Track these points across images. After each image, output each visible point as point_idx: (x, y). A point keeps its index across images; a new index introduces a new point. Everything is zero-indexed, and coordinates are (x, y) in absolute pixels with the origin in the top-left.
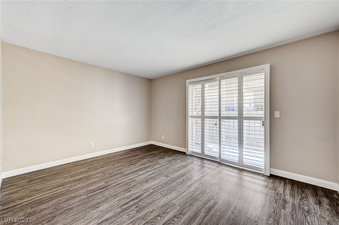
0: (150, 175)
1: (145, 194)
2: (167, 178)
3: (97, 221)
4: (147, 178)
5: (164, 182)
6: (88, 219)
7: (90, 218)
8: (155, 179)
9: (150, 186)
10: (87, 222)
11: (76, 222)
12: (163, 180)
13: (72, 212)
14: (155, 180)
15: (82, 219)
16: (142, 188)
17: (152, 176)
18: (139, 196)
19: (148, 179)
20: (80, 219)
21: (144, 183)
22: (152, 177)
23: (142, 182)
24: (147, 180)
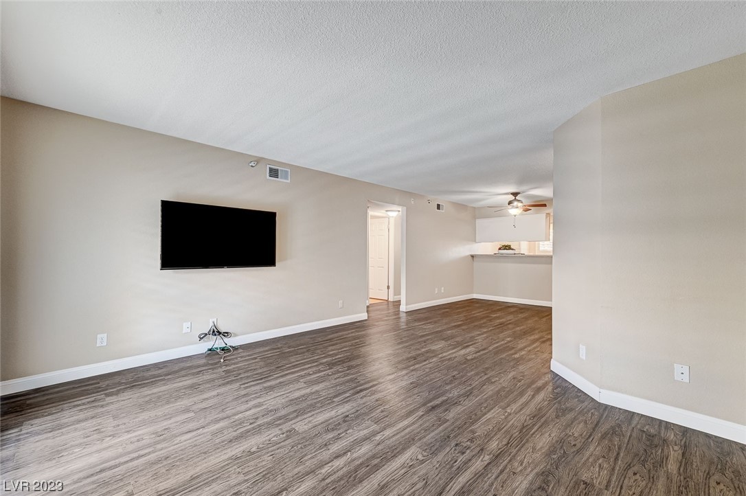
0: (338, 438)
1: (347, 395)
2: (293, 426)
4: (345, 428)
5: (305, 416)
8: (324, 425)
9: (340, 407)
12: (307, 421)
14: (327, 421)
16: (354, 404)
17: (330, 435)
18: (358, 393)
19: (344, 426)
21: (353, 415)
22: (333, 430)
23: (357, 417)
24: (345, 421)
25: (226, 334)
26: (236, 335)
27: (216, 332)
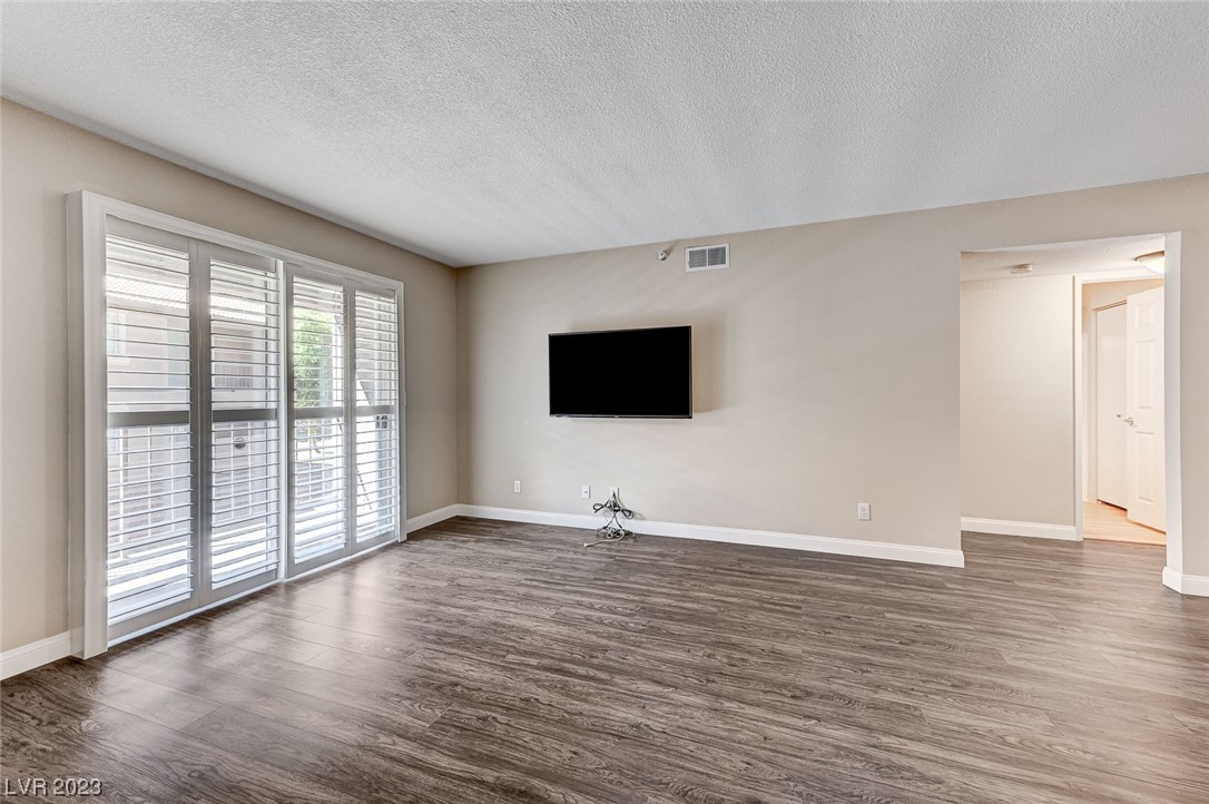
3: (672, 695)
6: (682, 717)
7: (676, 714)
10: (688, 712)
11: (706, 731)
13: (691, 777)
15: (691, 728)
20: (694, 731)
25: (629, 513)
26: (643, 518)
27: (615, 507)
